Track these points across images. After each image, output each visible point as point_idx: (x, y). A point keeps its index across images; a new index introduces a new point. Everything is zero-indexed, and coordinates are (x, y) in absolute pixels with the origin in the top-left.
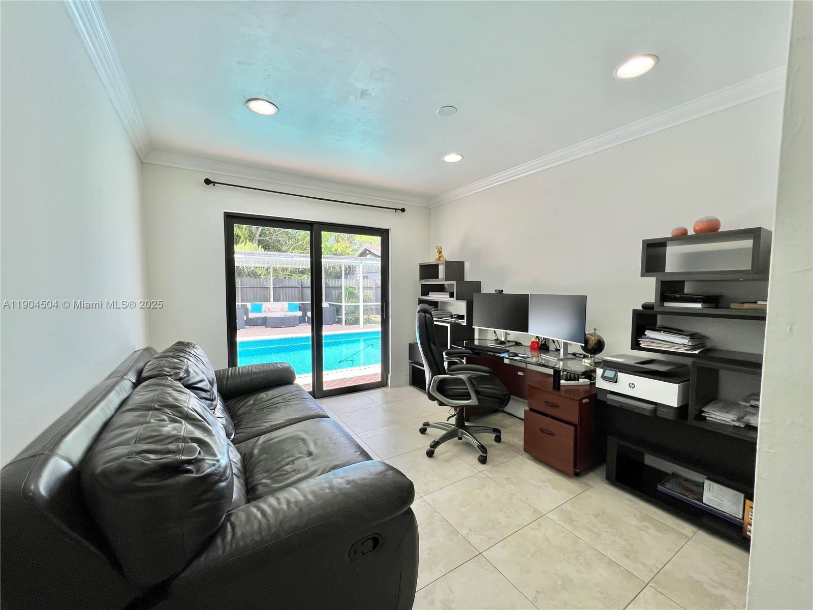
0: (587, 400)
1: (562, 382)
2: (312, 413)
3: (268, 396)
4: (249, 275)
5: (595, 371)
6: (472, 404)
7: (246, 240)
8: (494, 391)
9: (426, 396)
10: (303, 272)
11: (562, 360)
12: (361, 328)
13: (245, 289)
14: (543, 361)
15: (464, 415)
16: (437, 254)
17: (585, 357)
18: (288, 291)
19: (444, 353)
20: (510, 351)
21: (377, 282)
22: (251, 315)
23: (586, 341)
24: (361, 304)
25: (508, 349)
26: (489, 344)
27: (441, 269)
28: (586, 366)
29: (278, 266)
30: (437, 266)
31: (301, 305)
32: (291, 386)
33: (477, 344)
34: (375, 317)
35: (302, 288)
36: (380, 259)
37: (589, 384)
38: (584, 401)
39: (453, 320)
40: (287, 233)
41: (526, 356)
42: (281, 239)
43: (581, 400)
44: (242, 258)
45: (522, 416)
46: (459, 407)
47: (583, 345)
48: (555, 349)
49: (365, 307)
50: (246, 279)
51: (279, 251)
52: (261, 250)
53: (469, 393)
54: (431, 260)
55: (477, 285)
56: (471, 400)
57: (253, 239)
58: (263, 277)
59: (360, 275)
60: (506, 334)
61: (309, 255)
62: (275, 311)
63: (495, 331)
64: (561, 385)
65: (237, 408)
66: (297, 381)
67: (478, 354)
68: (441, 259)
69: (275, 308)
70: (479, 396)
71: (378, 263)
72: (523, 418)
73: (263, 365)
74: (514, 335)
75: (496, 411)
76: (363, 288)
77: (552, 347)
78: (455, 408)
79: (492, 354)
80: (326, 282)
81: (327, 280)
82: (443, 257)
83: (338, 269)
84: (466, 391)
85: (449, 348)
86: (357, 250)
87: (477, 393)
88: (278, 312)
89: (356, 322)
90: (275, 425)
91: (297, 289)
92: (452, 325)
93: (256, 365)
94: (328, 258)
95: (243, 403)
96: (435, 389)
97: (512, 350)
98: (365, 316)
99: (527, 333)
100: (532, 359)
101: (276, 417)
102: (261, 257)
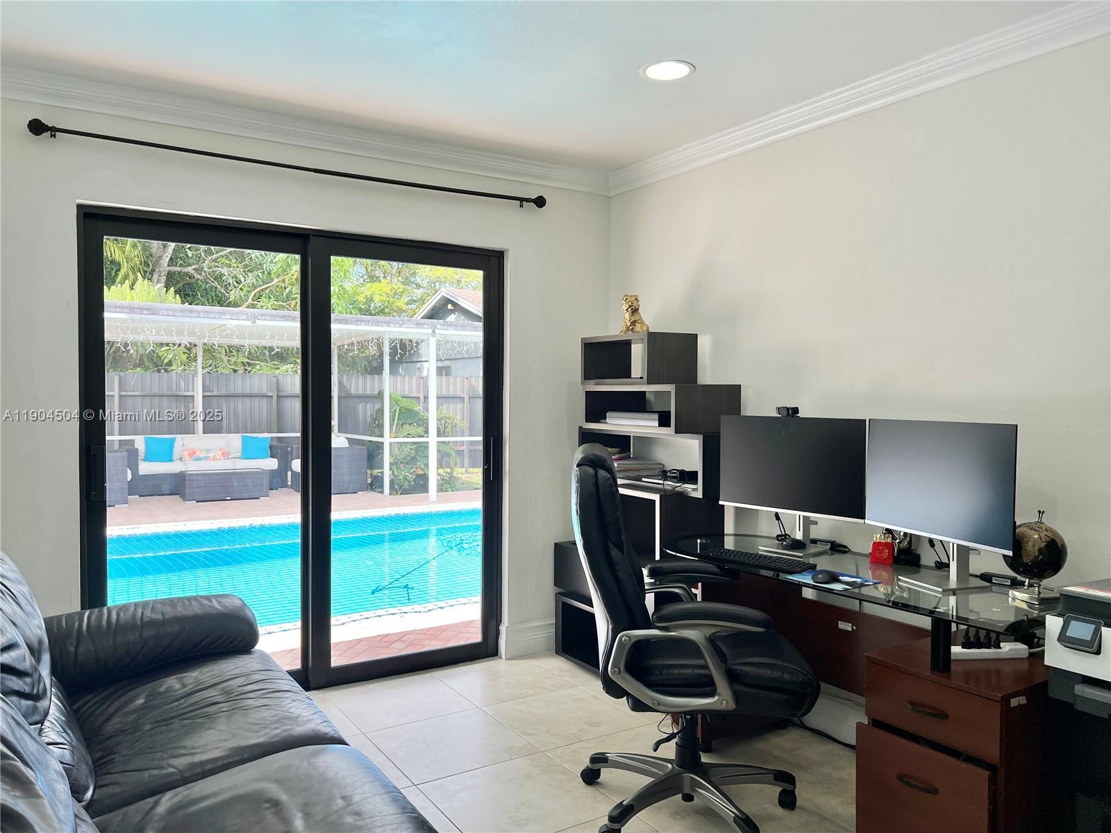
0: (1022, 700)
1: (956, 650)
2: (299, 730)
3: (184, 686)
4: (140, 364)
5: (1041, 623)
6: (718, 707)
7: (134, 273)
8: (776, 674)
9: (598, 685)
10: (281, 356)
11: (954, 592)
12: (432, 502)
13: (130, 400)
14: (905, 595)
15: (699, 735)
16: (627, 315)
17: (1015, 584)
18: (241, 406)
19: (645, 572)
20: (818, 569)
21: (473, 384)
22: (145, 468)
23: (1017, 544)
24: (433, 440)
25: (812, 561)
26: (763, 549)
27: (638, 353)
28: (1017, 609)
29: (216, 341)
30: (626, 345)
31: (275, 443)
32: (246, 657)
33: (732, 548)
34: (466, 472)
35: (279, 397)
36: (481, 324)
37: (1026, 655)
38: (1014, 702)
39: (669, 484)
40: (242, 258)
41: (858, 580)
42: (225, 271)
43: (1006, 700)
44: (123, 321)
45: (851, 737)
46: (686, 713)
47: (1010, 553)
48: (937, 563)
49: (441, 448)
50: (134, 376)
51: (220, 303)
52: (172, 300)
53: (710, 677)
54: (612, 328)
55: (731, 395)
56: (716, 698)
57: (153, 271)
58: (177, 368)
59: (430, 368)
60: (808, 523)
61: (298, 314)
62: (207, 458)
63: (777, 516)
64: (952, 657)
65: (102, 718)
66: (264, 644)
67: (733, 574)
68: (638, 327)
69: (208, 451)
70: (739, 687)
71: (475, 336)
72: (853, 742)
73: (172, 602)
74: (827, 525)
75: (780, 725)
76: (438, 397)
77: (928, 558)
78: (676, 716)
79: (770, 574)
80: (340, 384)
81: (345, 378)
82: (643, 323)
83: (373, 350)
84: (703, 671)
85: (658, 557)
86: (422, 301)
87: (733, 677)
88: (214, 459)
89: (420, 485)
90: (202, 763)
91: (264, 402)
92: (666, 497)
93: (154, 602)
94: (346, 322)
95: (116, 704)
96: (622, 667)
97: (824, 563)
98: (441, 471)
99: (861, 521)
100: (877, 588)
101: (201, 742)
102: (172, 319)
